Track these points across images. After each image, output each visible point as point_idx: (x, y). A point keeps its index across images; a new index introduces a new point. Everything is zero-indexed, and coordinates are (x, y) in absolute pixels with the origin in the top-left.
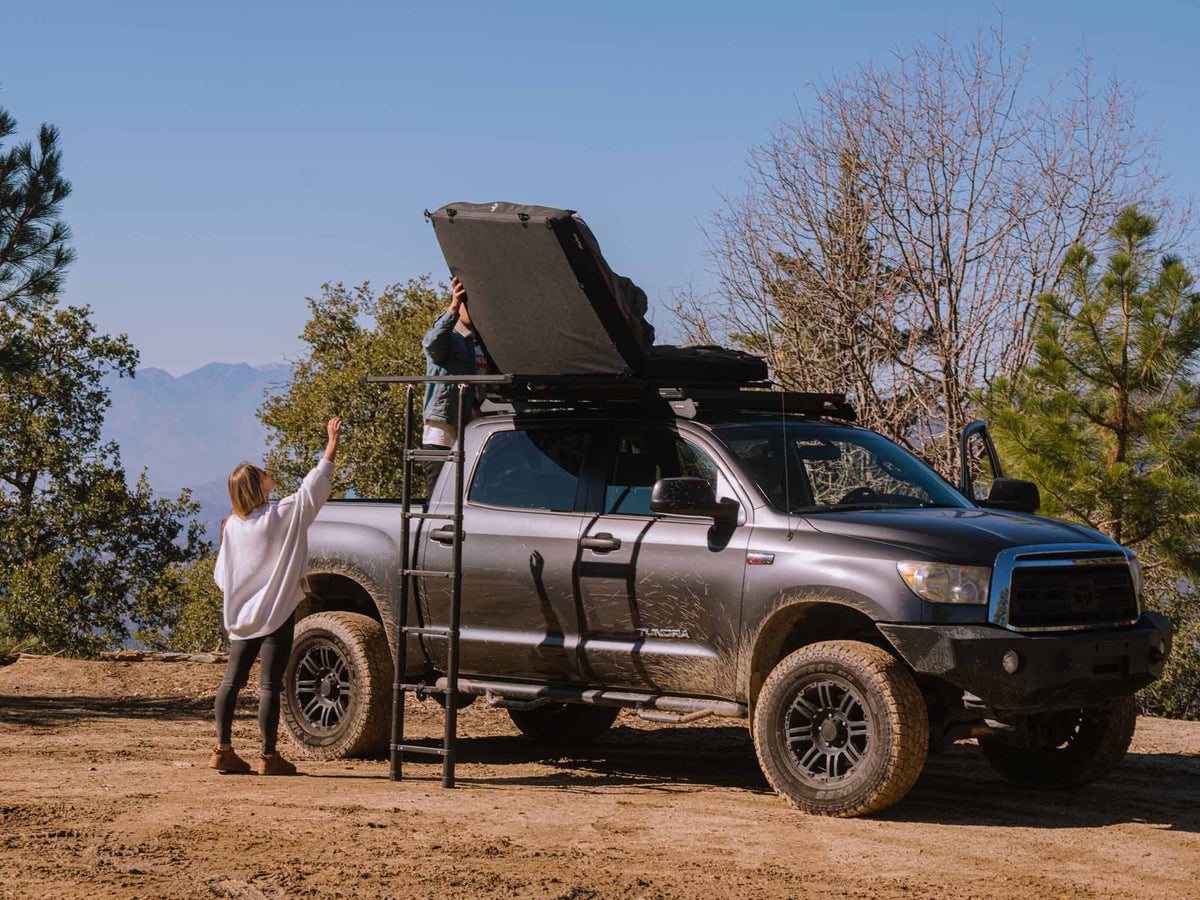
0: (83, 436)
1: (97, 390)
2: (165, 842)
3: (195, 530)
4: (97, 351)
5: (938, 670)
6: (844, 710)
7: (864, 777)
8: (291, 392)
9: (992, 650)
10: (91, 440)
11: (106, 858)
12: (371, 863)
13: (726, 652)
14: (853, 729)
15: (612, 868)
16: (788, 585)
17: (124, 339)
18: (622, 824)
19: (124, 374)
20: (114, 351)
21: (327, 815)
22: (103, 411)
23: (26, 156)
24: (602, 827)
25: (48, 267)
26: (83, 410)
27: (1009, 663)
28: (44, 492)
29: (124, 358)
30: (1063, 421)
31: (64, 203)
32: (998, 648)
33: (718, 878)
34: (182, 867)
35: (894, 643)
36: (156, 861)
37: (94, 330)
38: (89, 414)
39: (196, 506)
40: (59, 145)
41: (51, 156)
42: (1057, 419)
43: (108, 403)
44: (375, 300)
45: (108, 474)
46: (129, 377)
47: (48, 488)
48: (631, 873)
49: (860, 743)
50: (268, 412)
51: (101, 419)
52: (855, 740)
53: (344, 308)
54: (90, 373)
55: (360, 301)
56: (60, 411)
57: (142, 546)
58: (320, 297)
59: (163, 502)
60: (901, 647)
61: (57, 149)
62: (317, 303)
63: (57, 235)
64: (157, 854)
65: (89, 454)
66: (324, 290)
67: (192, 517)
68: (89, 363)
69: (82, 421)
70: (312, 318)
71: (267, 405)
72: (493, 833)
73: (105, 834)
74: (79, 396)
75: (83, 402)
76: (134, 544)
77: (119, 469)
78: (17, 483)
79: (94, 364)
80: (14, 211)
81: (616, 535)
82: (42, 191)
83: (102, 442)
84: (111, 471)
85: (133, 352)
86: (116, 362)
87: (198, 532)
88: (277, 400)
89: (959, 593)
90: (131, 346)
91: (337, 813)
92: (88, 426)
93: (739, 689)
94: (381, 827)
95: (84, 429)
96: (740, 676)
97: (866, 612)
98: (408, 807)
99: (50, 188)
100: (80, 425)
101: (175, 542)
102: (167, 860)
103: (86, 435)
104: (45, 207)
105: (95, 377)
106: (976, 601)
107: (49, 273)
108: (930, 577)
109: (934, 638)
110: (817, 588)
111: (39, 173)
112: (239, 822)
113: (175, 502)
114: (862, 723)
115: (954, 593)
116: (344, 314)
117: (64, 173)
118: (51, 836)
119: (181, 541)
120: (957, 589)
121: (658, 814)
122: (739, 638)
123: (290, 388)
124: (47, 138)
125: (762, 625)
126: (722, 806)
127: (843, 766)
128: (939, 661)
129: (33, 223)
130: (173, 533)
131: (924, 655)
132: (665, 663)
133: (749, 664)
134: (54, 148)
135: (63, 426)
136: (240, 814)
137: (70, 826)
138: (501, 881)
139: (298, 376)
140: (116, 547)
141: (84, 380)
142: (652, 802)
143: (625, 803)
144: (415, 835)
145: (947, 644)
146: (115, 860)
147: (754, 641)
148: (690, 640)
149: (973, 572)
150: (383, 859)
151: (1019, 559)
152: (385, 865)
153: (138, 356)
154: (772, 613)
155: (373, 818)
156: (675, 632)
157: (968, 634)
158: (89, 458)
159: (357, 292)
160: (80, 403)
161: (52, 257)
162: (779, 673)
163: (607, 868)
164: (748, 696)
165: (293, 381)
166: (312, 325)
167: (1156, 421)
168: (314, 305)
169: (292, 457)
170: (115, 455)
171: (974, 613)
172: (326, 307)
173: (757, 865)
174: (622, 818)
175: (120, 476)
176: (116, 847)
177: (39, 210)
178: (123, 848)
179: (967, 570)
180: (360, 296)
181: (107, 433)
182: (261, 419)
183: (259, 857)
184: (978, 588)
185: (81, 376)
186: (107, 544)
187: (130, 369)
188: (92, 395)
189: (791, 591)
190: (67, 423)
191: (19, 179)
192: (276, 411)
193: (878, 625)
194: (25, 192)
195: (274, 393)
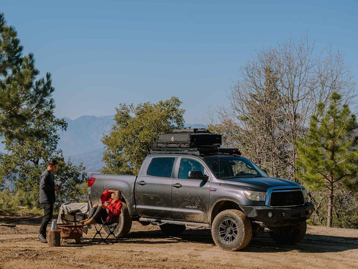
0: (52, 148)
1: (56, 135)
2: (88, 259)
3: (84, 175)
4: (55, 123)
5: (253, 217)
6: (231, 225)
7: (238, 240)
8: (111, 134)
9: (266, 212)
10: (54, 149)
11: (75, 262)
12: (135, 263)
13: (206, 212)
14: (234, 229)
15: (191, 264)
16: (219, 196)
17: (63, 120)
18: (194, 254)
19: (63, 130)
20: (60, 123)
21: (125, 253)
22: (58, 141)
23: (43, 81)
24: (190, 255)
25: (49, 109)
26: (52, 141)
27: (270, 215)
28: (41, 164)
29: (63, 125)
30: (316, 149)
31: (53, 93)
32: (267, 211)
33: (215, 266)
34: (92, 264)
35: (243, 210)
36: (86, 263)
37: (55, 118)
38: (54, 142)
39: (84, 168)
40: (51, 78)
41: (49, 81)
42: (315, 149)
43: (59, 139)
44: (135, 109)
45: (59, 159)
46: (65, 131)
47: (42, 163)
48: (195, 265)
49: (236, 232)
50: (104, 140)
51: (57, 143)
52: (235, 232)
53: (126, 111)
54: (54, 130)
55: (130, 109)
56: (45, 141)
57: (69, 180)
58: (119, 107)
59: (75, 167)
60: (245, 211)
61: (51, 79)
62: (118, 109)
63: (51, 102)
64: (86, 261)
65: (54, 153)
66: (120, 105)
67: (83, 171)
68: (53, 127)
69: (52, 144)
70: (117, 113)
71: (104, 138)
72: (164, 257)
73: (74, 257)
74: (51, 137)
75: (52, 138)
76: (67, 179)
77: (63, 157)
78: (34, 161)
79: (55, 127)
80: (40, 95)
81: (181, 184)
82: (47, 90)
83: (57, 149)
84: (60, 158)
85: (66, 124)
86: (61, 127)
87: (85, 175)
88: (107, 136)
89: (259, 199)
90: (65, 122)
91: (127, 252)
92: (53, 145)
93: (209, 221)
94: (138, 255)
95: (52, 146)
96: (209, 218)
97: (237, 203)
98: (144, 251)
99: (49, 89)
100: (51, 145)
101: (78, 178)
102: (89, 263)
103: (53, 147)
104: (48, 94)
105: (55, 131)
106: (262, 200)
107: (49, 111)
108: (251, 195)
109: (252, 209)
110: (226, 197)
111: (46, 85)
112: (104, 254)
113: (78, 167)
114: (235, 228)
115: (257, 198)
116: (126, 112)
117: (53, 85)
118: (61, 257)
119: (80, 178)
120: (258, 197)
121: (203, 252)
122: (208, 209)
123: (110, 133)
124: (48, 76)
125: (214, 205)
126: (219, 250)
127: (233, 238)
128: (253, 214)
129: (45, 98)
130: (78, 176)
131: (250, 213)
132: (192, 215)
133: (211, 215)
134: (50, 78)
135: (46, 145)
136: (104, 253)
137: (65, 255)
138: (165, 267)
139: (113, 129)
140: (62, 179)
141: (52, 131)
142: (203, 249)
143: (196, 250)
144: (146, 257)
145: (255, 210)
146: (77, 263)
147: (212, 209)
148: (198, 209)
149: (262, 193)
150: (138, 262)
151: (273, 190)
152: (139, 264)
153: (67, 125)
154: (216, 203)
155: (136, 253)
156: (194, 207)
157: (260, 208)
158: (54, 154)
159: (130, 107)
160: (51, 138)
161: (50, 107)
162: (217, 217)
163: (190, 264)
164: (211, 222)
165: (111, 131)
166: (117, 116)
167: (341, 149)
168: (117, 110)
169: (111, 153)
170: (61, 153)
171: (262, 203)
172: (121, 110)
173: (225, 264)
174: (195, 253)
175: (63, 160)
176: (77, 260)
177: (46, 95)
178: (78, 260)
179: (261, 193)
180: (130, 108)
181: (59, 147)
182: (102, 142)
183: (109, 262)
184: (263, 197)
185: (51, 130)
186: (59, 179)
187: (65, 128)
188: (54, 136)
189: (220, 197)
190: (47, 144)
191: (41, 87)
192: (107, 140)
193: (239, 206)
194: (42, 90)
195: (106, 134)
